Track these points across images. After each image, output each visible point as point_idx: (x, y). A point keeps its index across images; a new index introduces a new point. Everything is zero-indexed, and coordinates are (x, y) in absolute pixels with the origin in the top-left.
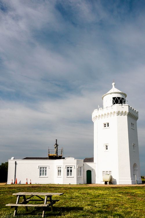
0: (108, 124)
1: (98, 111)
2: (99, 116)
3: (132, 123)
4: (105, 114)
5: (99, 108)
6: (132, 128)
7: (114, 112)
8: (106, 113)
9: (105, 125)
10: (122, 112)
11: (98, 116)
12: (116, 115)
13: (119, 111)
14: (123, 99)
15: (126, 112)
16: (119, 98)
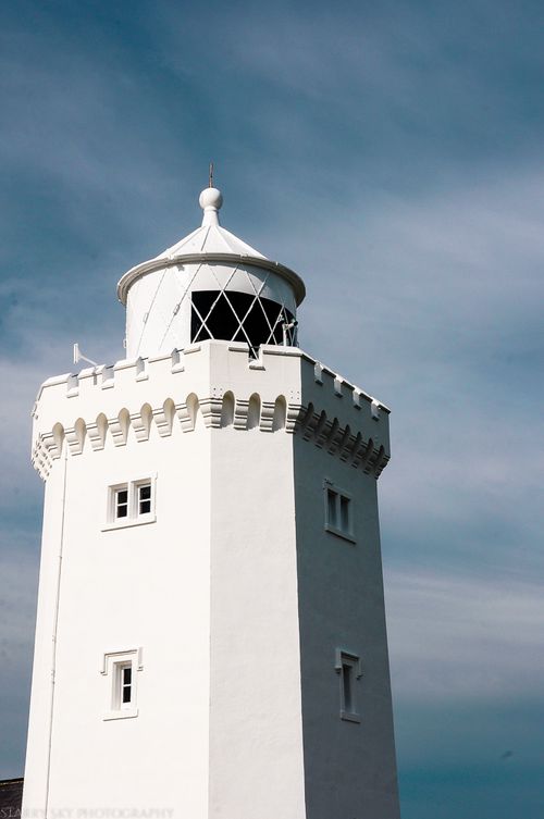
0: (146, 493)
1: (74, 391)
2: (82, 427)
3: (332, 495)
4: (125, 417)
5: (84, 365)
6: (339, 528)
7: (193, 401)
8: (135, 410)
9: (123, 497)
10: (255, 399)
11: (68, 425)
12: (203, 420)
13: (229, 397)
14: (273, 308)
15: (281, 401)
16: (241, 299)
